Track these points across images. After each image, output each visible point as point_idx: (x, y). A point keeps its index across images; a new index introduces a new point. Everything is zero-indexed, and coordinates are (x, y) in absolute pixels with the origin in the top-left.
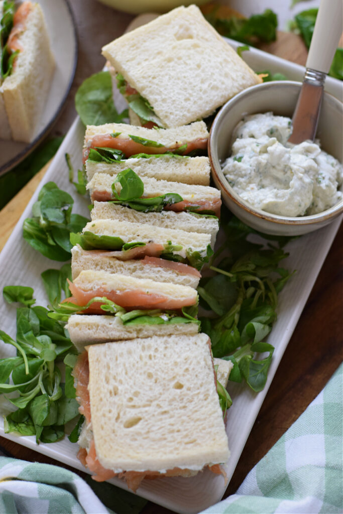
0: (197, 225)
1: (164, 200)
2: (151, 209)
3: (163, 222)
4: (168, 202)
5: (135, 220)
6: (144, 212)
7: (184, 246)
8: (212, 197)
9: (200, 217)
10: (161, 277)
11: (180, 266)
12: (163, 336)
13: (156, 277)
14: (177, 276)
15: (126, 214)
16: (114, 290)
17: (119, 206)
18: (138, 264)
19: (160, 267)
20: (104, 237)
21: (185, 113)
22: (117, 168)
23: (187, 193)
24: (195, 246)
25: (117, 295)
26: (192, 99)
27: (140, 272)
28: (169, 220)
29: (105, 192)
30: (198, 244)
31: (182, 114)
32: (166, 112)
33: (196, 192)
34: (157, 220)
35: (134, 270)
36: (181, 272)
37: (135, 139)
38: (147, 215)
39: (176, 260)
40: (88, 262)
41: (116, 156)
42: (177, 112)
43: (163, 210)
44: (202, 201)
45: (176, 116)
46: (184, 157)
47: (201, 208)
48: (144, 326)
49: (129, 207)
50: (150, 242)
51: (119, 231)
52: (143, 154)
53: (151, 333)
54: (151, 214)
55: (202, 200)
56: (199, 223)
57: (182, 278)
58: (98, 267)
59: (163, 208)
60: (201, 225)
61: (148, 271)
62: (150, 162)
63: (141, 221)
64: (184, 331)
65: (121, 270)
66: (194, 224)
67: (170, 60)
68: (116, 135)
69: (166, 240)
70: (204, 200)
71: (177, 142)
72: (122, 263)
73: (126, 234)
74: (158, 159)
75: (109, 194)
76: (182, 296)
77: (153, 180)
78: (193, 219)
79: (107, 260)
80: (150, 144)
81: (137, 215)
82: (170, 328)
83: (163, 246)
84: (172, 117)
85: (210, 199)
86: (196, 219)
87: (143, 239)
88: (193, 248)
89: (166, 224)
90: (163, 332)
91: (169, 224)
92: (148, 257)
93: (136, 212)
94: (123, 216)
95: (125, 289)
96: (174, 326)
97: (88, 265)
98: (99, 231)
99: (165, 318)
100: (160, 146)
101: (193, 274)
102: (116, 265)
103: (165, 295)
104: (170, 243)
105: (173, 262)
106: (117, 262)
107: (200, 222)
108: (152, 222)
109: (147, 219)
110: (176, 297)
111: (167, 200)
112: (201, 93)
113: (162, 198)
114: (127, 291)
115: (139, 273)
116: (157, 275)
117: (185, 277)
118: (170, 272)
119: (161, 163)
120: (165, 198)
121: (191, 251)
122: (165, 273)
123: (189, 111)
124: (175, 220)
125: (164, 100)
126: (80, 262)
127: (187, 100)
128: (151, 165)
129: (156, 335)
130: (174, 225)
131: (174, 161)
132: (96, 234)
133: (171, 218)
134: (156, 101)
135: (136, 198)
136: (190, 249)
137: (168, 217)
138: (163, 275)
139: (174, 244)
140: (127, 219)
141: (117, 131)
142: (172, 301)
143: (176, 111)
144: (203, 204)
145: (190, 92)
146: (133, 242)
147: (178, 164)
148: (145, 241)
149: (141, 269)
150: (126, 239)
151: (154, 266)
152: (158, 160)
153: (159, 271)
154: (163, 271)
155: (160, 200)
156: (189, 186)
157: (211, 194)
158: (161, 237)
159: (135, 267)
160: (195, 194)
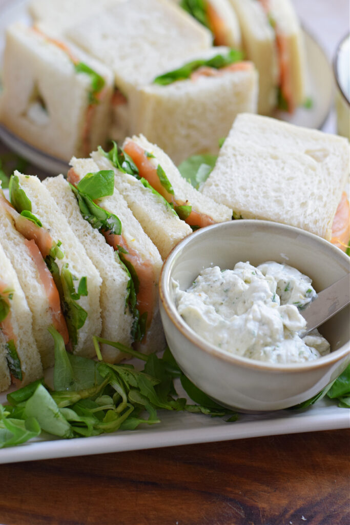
0: (105, 263)
1: (107, 220)
3: (85, 235)
4: (109, 225)
5: (68, 215)
6: (84, 217)
7: (67, 257)
8: (148, 256)
9: (120, 263)
10: (21, 265)
11: (44, 271)
13: (18, 261)
14: (33, 278)
15: (68, 204)
17: (73, 194)
18: (19, 239)
19: (32, 259)
20: (22, 192)
21: (228, 195)
24: (74, 267)
26: (248, 191)
27: (13, 245)
28: (91, 239)
29: (77, 176)
30: (80, 269)
31: (224, 192)
32: (215, 182)
33: (141, 242)
34: (82, 230)
35: (9, 239)
36: (43, 279)
37: (160, 171)
38: (81, 220)
39: (49, 266)
41: (125, 165)
42: (222, 188)
44: (135, 252)
45: (218, 190)
47: (127, 257)
50: (48, 230)
51: (38, 199)
52: (147, 182)
54: (86, 222)
56: (110, 265)
59: (99, 227)
60: (108, 266)
61: (19, 250)
62: (144, 192)
63: (71, 219)
66: (105, 260)
67: (275, 158)
68: (150, 156)
70: (137, 252)
71: (187, 201)
73: (41, 207)
74: (152, 194)
77: (124, 203)
78: (110, 257)
81: (74, 212)
83: (52, 242)
85: (143, 256)
86: (113, 260)
87: (46, 222)
88: (71, 266)
89: (84, 240)
91: (88, 241)
92: (34, 243)
93: (78, 210)
94: (64, 202)
98: (25, 186)
100: (171, 192)
101: (46, 287)
104: (59, 245)
105: (46, 264)
108: (77, 228)
109: (77, 223)
111: (110, 221)
112: (262, 195)
113: (107, 215)
115: (10, 245)
116: (20, 260)
117: (36, 284)
118: (34, 269)
119: (150, 198)
120: (109, 218)
121: (67, 267)
122: (29, 265)
123: (233, 196)
124: (96, 244)
128: (140, 193)
130: (89, 245)
131: (163, 207)
132: (20, 184)
133: (95, 240)
134: (220, 170)
135: (88, 195)
137: (94, 237)
138: (23, 264)
140: (63, 208)
141: (154, 154)
143: (223, 186)
144: (134, 254)
145: (255, 186)
146: (37, 216)
148: (46, 226)
149: (16, 244)
151: (29, 253)
153: (26, 260)
154: (29, 263)
155: (103, 217)
156: (143, 232)
157: (150, 254)
159: (15, 238)
160: (138, 241)
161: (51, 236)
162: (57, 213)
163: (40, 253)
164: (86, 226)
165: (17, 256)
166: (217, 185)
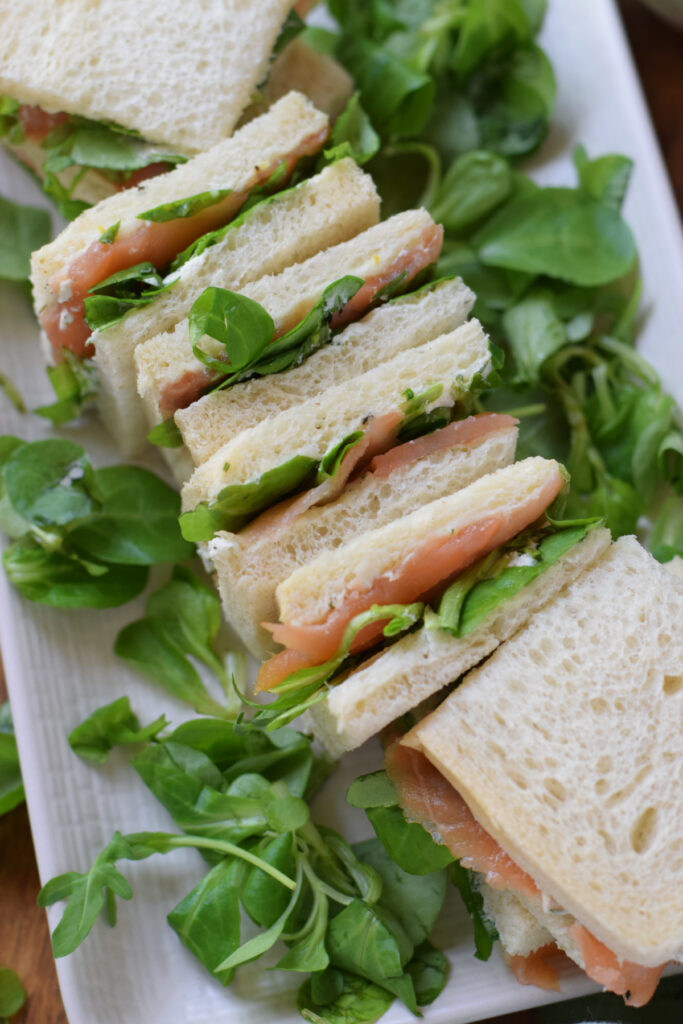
0: (427, 318)
1: (326, 309)
2: (308, 350)
3: (351, 360)
4: (335, 309)
5: (292, 397)
6: (297, 366)
7: (442, 379)
8: (416, 233)
9: (419, 297)
10: (438, 479)
12: (551, 602)
13: (429, 487)
14: (468, 456)
15: (263, 397)
16: (378, 577)
17: (238, 388)
18: (371, 486)
19: (419, 460)
20: (267, 477)
21: (221, 98)
22: (171, 307)
23: (359, 261)
24: (461, 366)
25: (393, 582)
26: (210, 58)
27: (390, 499)
28: (360, 348)
29: (188, 377)
30: (465, 356)
31: (214, 106)
32: (177, 122)
33: (377, 247)
34: (338, 364)
35: (375, 504)
36: (469, 441)
37: (157, 216)
38: (307, 368)
39: (442, 424)
40: (269, 557)
41: (152, 280)
42: (203, 107)
43: (332, 335)
44: (403, 257)
45: (205, 116)
46: (299, 186)
47: (408, 276)
48: (500, 610)
49: (257, 376)
50: (365, 421)
51: (286, 443)
53: (523, 614)
54: (315, 359)
55: (400, 255)
56: (427, 312)
57: (482, 452)
58: (299, 552)
59: (330, 331)
60: (433, 313)
61: (404, 486)
62: (231, 247)
63: (305, 389)
64: (585, 562)
65: (347, 524)
66: (419, 319)
68: (112, 236)
69: (395, 394)
70: (403, 252)
71: (257, 168)
72: (338, 507)
73: (304, 437)
74: (243, 227)
75: (199, 374)
76: (530, 489)
77: (267, 281)
78: (408, 311)
79: (304, 523)
80: (196, 205)
81: (287, 383)
82: (554, 575)
83: (399, 411)
84: (197, 125)
85: (414, 242)
86: (413, 306)
87: (347, 425)
88: (463, 372)
89: (361, 361)
90: (547, 594)
91: (368, 354)
92: (381, 457)
93: (279, 376)
94: (259, 404)
95: (401, 558)
96: (561, 564)
97: (274, 563)
98: (247, 470)
99: (525, 560)
100: (223, 195)
101: (498, 428)
102: (332, 520)
103: (492, 513)
104: (410, 396)
105: (438, 430)
106: (329, 512)
107: (428, 307)
108: (331, 376)
109: (315, 376)
110: (519, 499)
111: (331, 304)
112: (222, 33)
113: (320, 307)
114: (407, 559)
115: (388, 505)
116: (429, 483)
117: (484, 447)
118: (448, 456)
119: (256, 231)
120: (325, 304)
121: (464, 380)
122: (439, 466)
123: (224, 90)
124: (375, 340)
125: (154, 100)
126: (252, 566)
127: (202, 66)
128: (240, 251)
129: (536, 611)
130: (378, 351)
131: (280, 208)
132: (247, 482)
133: (362, 341)
134: (136, 110)
135: (267, 344)
136: (460, 378)
137: (355, 343)
138: (440, 474)
139: (419, 391)
140: (273, 406)
141: (108, 225)
142: (515, 515)
143: (197, 104)
144: (407, 261)
145: (197, 44)
146: (333, 445)
147: (295, 212)
148: (354, 426)
149: (387, 491)
150: (312, 448)
151: (407, 467)
152: (246, 230)
153: (425, 471)
154: (434, 466)
155: (317, 316)
156: (351, 243)
157: (409, 229)
158: (382, 394)
159: (370, 496)
160: (377, 251)
161: (386, 413)
162: (323, 403)
163: (412, 442)
164: (325, 359)
165: (420, 489)
166: (192, 118)
